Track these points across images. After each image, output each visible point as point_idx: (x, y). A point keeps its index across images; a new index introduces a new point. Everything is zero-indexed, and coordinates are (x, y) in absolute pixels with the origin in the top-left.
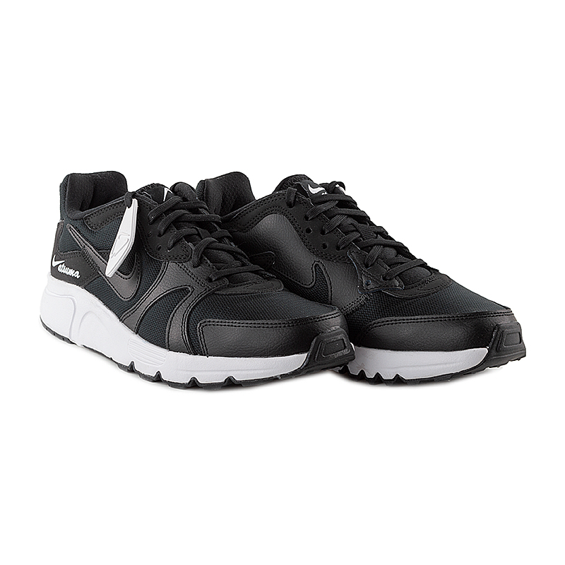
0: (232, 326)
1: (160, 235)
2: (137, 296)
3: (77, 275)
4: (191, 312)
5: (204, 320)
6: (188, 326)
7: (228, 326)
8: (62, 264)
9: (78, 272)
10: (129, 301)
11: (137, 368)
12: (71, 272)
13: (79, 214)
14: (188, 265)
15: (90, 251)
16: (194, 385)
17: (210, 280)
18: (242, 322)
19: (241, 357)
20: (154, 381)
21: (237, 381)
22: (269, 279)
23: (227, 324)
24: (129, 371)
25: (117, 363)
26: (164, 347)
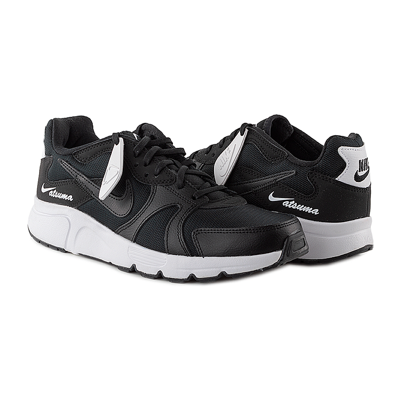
0: (221, 233)
1: (146, 165)
2: (132, 214)
3: (70, 198)
4: (184, 224)
5: (197, 229)
6: (183, 235)
7: (218, 233)
8: (53, 190)
9: (71, 196)
10: (124, 217)
11: (138, 268)
12: (64, 196)
13: (68, 150)
14: (173, 187)
15: (82, 179)
16: (192, 279)
17: (194, 198)
18: (228, 229)
19: (230, 256)
20: (155, 278)
21: (228, 275)
22: (233, 195)
23: (216, 231)
24: (130, 272)
25: (117, 266)
26: (164, 252)
